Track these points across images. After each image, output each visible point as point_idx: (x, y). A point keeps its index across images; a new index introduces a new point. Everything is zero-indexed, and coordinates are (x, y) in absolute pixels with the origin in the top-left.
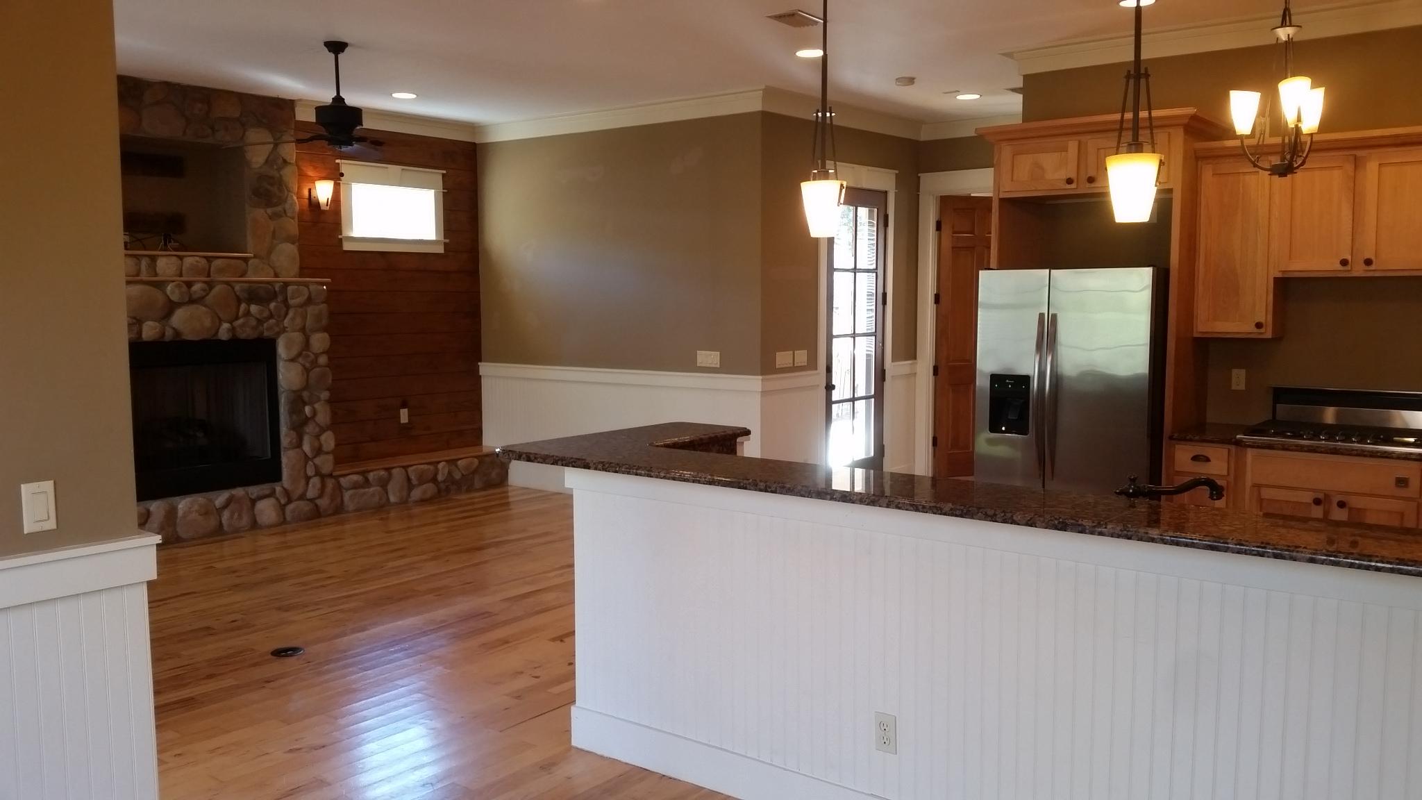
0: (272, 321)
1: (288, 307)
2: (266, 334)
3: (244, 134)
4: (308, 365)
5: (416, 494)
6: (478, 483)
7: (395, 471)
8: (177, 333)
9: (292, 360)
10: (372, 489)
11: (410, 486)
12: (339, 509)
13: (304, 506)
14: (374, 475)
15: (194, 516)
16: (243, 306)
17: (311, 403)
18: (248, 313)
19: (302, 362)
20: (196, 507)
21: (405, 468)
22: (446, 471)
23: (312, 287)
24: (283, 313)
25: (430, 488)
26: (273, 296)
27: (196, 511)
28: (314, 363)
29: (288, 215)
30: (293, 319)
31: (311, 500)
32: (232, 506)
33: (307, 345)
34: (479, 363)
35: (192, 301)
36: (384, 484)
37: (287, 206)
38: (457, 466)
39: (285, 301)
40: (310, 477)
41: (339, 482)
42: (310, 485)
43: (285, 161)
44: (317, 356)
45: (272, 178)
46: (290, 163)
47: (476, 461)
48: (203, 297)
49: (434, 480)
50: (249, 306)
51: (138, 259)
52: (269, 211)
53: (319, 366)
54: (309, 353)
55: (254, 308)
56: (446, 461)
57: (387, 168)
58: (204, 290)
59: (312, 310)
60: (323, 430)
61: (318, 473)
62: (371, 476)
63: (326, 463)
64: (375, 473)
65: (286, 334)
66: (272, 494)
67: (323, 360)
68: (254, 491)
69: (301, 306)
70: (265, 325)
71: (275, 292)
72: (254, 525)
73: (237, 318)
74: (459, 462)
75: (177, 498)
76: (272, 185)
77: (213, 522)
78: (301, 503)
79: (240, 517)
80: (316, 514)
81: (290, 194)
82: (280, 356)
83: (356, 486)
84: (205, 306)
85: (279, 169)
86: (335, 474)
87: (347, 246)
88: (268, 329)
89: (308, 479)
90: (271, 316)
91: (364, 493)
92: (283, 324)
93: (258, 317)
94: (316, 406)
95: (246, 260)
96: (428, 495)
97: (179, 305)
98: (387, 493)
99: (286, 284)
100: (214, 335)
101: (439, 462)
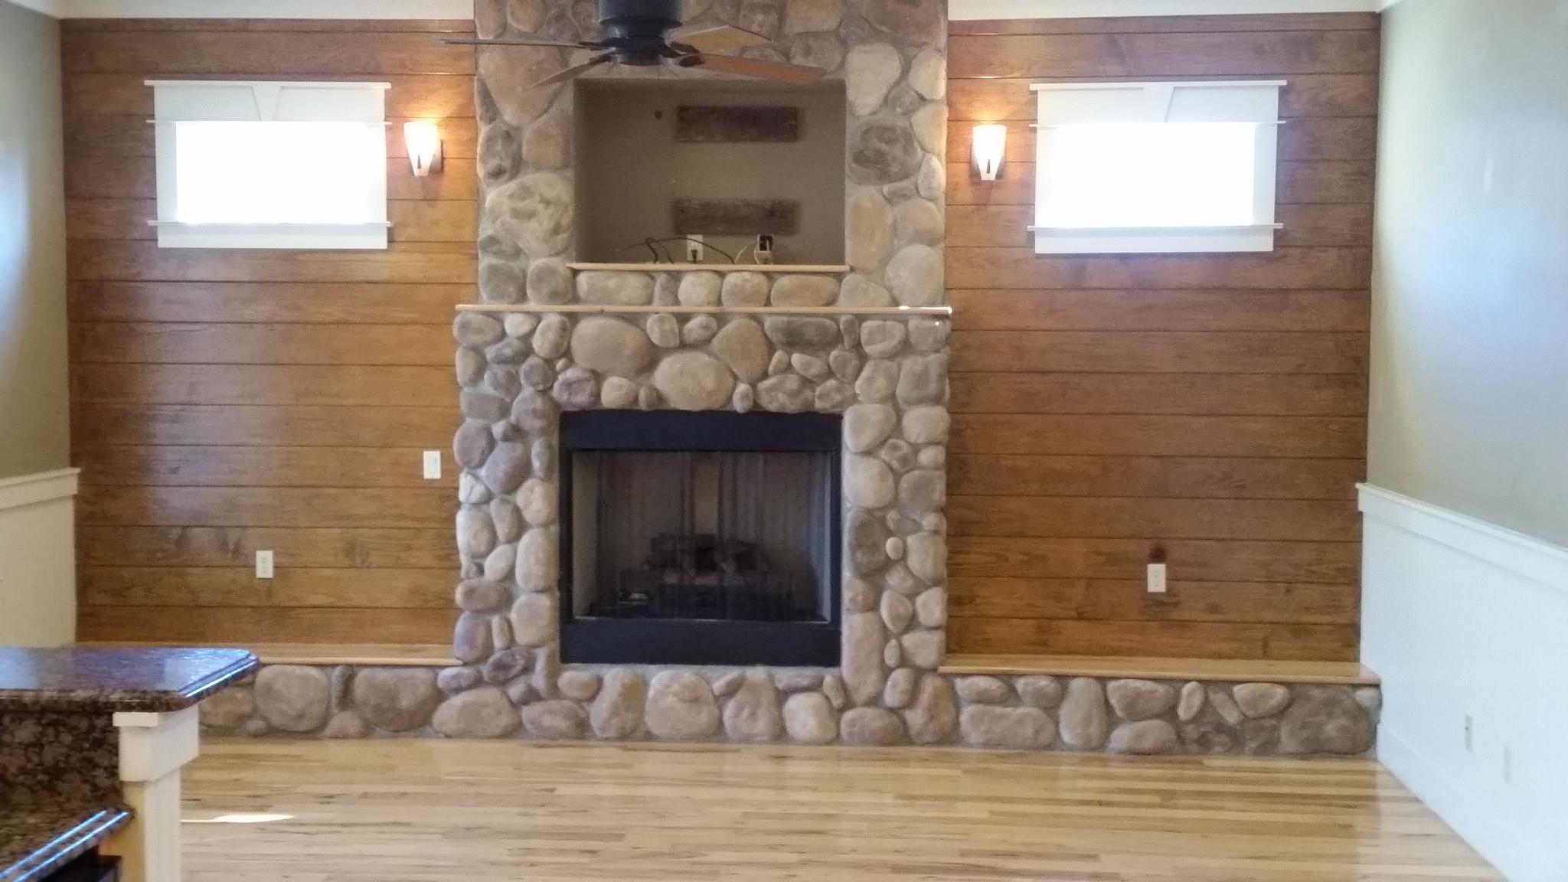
0: (831, 383)
1: (863, 359)
2: (819, 405)
3: (844, 58)
4: (896, 465)
5: (1122, 737)
6: (1287, 739)
7: (1076, 685)
8: (660, 398)
9: (868, 453)
10: (1021, 710)
11: (1110, 719)
12: (950, 736)
13: (872, 719)
14: (1025, 684)
15: (670, 700)
16: (778, 355)
17: (900, 533)
18: (789, 368)
19: (886, 458)
20: (676, 687)
21: (1103, 680)
22: (1197, 701)
23: (913, 324)
24: (850, 370)
25: (1155, 731)
26: (836, 339)
27: (675, 694)
28: (909, 462)
29: (922, 194)
30: (870, 380)
31: (892, 710)
32: (740, 696)
33: (897, 428)
34: (1358, 486)
35: (684, 346)
36: (1051, 706)
37: (921, 177)
38: (1231, 696)
39: (857, 346)
40: (891, 670)
41: (953, 688)
42: (889, 683)
43: (922, 99)
44: (916, 449)
45: (891, 129)
46: (933, 101)
47: (1280, 693)
48: (709, 340)
49: (1169, 713)
50: (790, 355)
51: (653, 278)
52: (886, 188)
53: (921, 468)
54: (902, 443)
55: (797, 359)
56: (1200, 681)
57: (1142, 89)
58: (706, 328)
59: (910, 365)
60: (920, 586)
61: (904, 661)
62: (1020, 684)
63: (925, 646)
64: (1031, 680)
65: (856, 406)
66: (815, 687)
67: (930, 456)
68: (786, 676)
69: (891, 356)
70: (819, 390)
71: (839, 331)
72: (781, 734)
73: (765, 375)
74: (1236, 689)
75: (653, 668)
76: (889, 142)
77: (703, 718)
78: (870, 712)
79: (753, 715)
80: (898, 736)
81: (928, 156)
82: (846, 445)
83: (983, 699)
84: (710, 354)
85: (908, 113)
86: (942, 669)
87: (1042, 246)
88: (820, 397)
89: (886, 672)
90: (830, 374)
91: (1001, 717)
92: (854, 388)
93: (803, 373)
94: (912, 540)
95: (839, 276)
96: (1147, 744)
97: (668, 351)
98: (1057, 724)
99: (861, 318)
100: (725, 405)
101: (1187, 681)
